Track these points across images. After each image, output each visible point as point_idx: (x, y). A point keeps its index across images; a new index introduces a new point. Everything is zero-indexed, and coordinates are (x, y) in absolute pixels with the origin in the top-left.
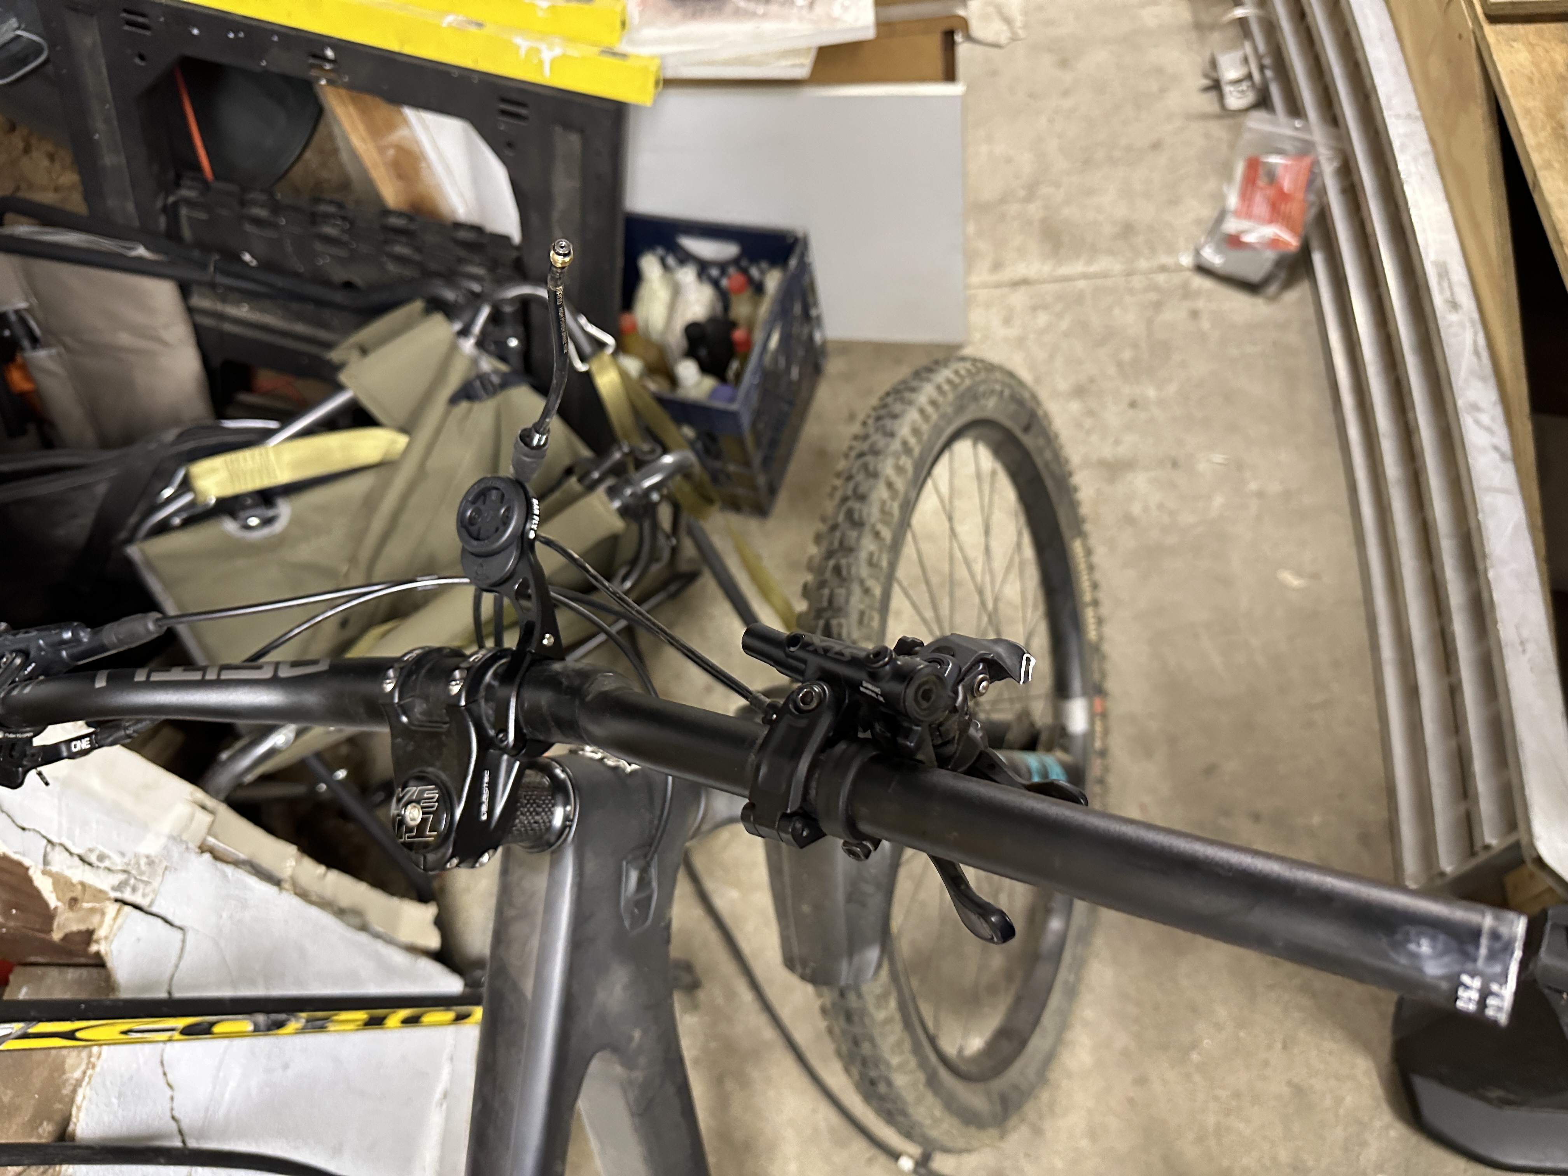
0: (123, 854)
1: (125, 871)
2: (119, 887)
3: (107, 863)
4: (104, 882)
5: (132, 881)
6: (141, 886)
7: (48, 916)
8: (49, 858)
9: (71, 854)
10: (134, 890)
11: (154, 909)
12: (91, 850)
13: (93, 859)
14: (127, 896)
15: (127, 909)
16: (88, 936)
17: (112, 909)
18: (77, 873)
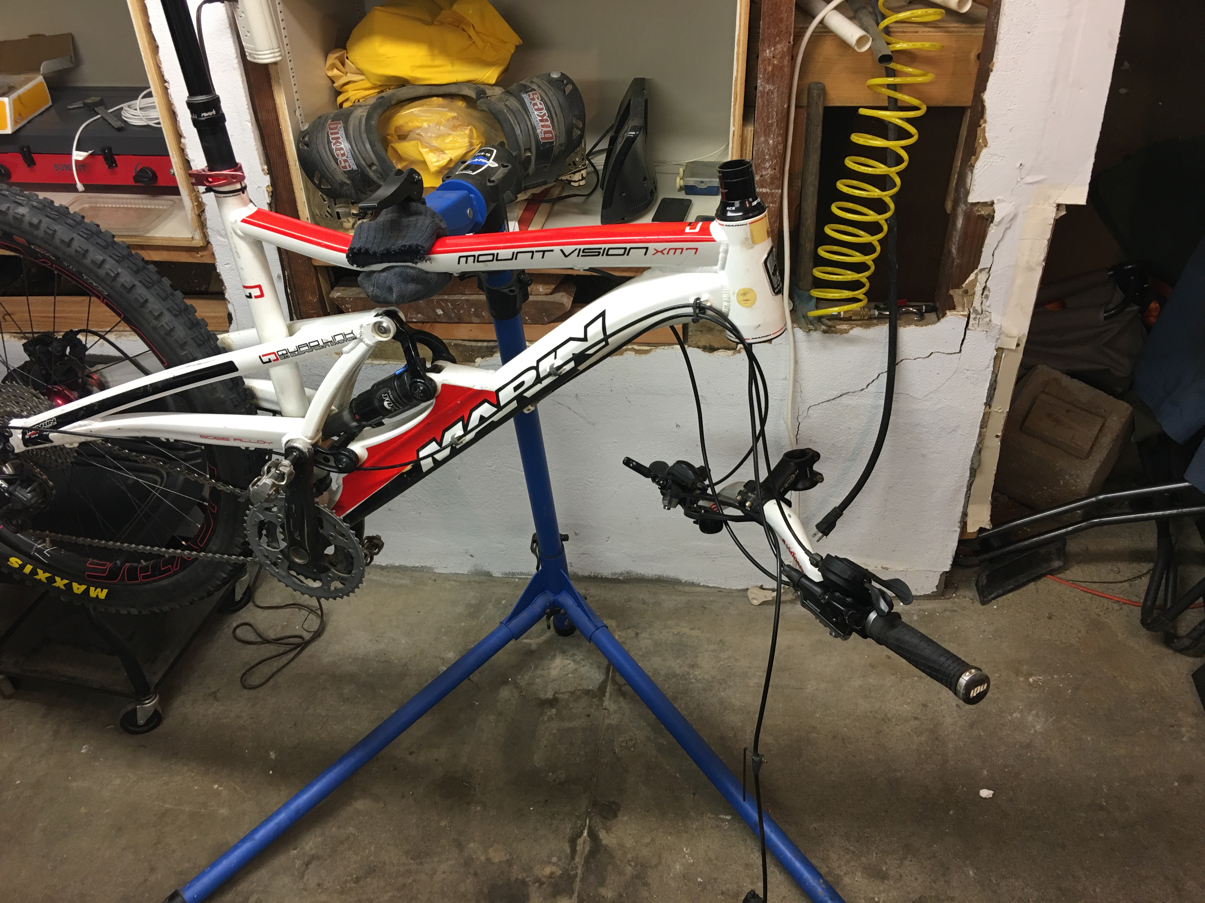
0: (989, 307)
1: (982, 311)
2: (975, 311)
3: (985, 300)
4: (977, 303)
5: (978, 316)
6: (977, 322)
7: (958, 286)
8: (983, 272)
9: (986, 282)
10: (974, 319)
11: (967, 331)
12: (989, 290)
13: (985, 293)
14: (972, 316)
15: (966, 319)
16: (953, 308)
17: (966, 313)
18: (978, 289)
